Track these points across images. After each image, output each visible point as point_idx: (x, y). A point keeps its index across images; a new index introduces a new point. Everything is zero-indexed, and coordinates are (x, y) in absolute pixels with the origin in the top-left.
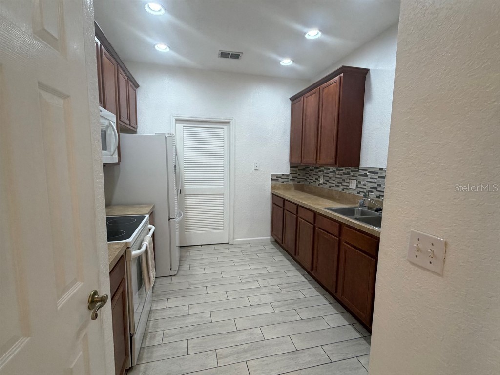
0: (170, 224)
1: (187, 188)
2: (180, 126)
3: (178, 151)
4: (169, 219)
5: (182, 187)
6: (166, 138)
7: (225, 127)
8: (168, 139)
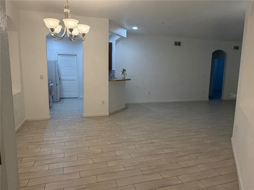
0: (56, 86)
1: (62, 78)
2: (59, 56)
3: (59, 65)
4: (56, 85)
5: (60, 77)
6: (55, 61)
7: (75, 57)
8: (56, 62)
